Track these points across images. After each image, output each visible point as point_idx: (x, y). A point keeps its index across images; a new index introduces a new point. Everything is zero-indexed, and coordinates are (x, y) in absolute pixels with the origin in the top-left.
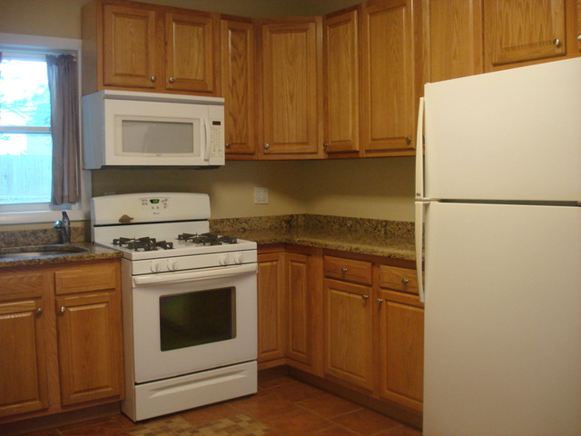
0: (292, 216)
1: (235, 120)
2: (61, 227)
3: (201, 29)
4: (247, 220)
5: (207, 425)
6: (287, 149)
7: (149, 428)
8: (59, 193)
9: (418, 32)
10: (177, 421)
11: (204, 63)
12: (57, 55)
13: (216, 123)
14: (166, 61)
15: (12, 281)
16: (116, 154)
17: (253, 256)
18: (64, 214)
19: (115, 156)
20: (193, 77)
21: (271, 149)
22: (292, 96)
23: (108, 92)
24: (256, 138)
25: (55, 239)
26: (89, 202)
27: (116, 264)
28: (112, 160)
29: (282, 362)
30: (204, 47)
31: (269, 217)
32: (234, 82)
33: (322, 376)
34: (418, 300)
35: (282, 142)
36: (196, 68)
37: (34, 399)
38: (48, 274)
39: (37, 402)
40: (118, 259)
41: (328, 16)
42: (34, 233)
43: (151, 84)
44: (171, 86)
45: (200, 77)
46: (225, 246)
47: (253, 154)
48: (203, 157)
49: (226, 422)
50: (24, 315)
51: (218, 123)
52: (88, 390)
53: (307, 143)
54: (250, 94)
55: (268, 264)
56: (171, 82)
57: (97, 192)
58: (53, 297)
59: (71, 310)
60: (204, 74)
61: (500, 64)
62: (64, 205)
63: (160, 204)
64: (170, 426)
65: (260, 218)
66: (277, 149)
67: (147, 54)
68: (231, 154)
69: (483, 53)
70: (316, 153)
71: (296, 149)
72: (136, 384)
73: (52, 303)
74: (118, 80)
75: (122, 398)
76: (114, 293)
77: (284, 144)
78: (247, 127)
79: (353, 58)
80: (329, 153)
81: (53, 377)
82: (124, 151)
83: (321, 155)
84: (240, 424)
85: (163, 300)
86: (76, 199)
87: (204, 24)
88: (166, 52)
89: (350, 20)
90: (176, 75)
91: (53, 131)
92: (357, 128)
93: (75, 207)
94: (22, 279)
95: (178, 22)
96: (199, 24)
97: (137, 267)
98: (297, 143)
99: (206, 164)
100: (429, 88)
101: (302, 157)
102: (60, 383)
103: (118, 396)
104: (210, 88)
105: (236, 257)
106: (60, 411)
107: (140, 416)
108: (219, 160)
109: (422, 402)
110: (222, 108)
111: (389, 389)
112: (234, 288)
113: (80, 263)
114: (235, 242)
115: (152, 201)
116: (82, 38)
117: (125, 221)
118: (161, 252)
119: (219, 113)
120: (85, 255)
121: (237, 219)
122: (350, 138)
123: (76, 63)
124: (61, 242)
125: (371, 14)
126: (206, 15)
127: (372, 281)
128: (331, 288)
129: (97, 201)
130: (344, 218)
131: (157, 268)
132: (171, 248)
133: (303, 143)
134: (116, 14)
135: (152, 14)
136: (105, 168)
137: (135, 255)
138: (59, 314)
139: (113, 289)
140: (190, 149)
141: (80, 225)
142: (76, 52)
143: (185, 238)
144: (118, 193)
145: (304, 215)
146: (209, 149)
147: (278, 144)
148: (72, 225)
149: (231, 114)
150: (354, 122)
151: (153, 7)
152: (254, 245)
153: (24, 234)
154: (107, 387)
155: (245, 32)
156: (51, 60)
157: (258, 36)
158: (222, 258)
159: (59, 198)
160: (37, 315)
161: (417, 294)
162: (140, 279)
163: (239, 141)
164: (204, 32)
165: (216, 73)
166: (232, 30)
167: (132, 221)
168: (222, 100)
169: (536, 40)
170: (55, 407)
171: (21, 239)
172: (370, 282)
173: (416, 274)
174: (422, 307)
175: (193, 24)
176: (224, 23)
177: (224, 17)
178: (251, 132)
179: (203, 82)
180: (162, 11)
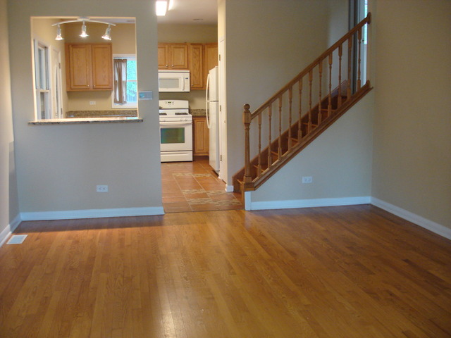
14: (171, 60)
20: (181, 64)
30: (184, 54)
32: (195, 65)
36: (182, 61)
43: (166, 67)
44: (173, 67)
48: (182, 89)
51: (187, 78)
60: (185, 63)
63: (171, 103)
68: (192, 87)
87: (184, 47)
88: (171, 57)
90: (175, 64)
96: (182, 48)
99: (183, 91)
104: (186, 68)
105: (185, 119)
108: (188, 90)
110: (189, 73)
112: (184, 127)
115: (169, 102)
119: (188, 75)
126: (185, 44)
135: (167, 46)
140: (177, 86)
143: (176, 114)
151: (167, 44)
155: (199, 48)
157: (203, 50)
163: (197, 84)
164: (184, 50)
165: (188, 62)
166: (195, 48)
167: (162, 108)
168: (189, 71)
176: (192, 46)
177: (192, 44)
179: (184, 65)
180: (170, 44)
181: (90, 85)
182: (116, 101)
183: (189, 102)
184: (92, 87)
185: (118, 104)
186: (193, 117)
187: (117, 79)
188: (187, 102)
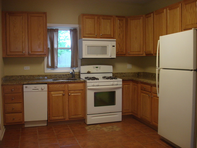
0: (139, 72)
1: (120, 45)
2: (72, 73)
3: (110, 20)
4: (125, 73)
5: (105, 127)
6: (135, 53)
7: (90, 126)
8: (73, 65)
9: (166, 20)
10: (98, 126)
11: (111, 30)
12: (72, 29)
13: (113, 46)
14: (100, 30)
15: (58, 86)
16: (86, 55)
17: (121, 83)
18: (73, 70)
19: (85, 55)
20: (107, 34)
21: (130, 53)
22: (136, 38)
23: (83, 39)
24: (126, 50)
25: (71, 77)
26: (80, 67)
27: (84, 83)
28: (84, 56)
29: (131, 114)
30: (111, 25)
31: (132, 73)
32: (119, 34)
33: (140, 118)
34: (157, 96)
35: (133, 51)
36: (108, 31)
37: (62, 116)
38: (66, 85)
39: (62, 117)
40: (84, 82)
41: (146, 15)
42: (66, 75)
43: (96, 36)
44: (101, 36)
45: (109, 33)
46: (114, 80)
47: (125, 54)
48: (109, 55)
49: (110, 127)
50: (60, 95)
51: (114, 46)
52: (76, 115)
53: (140, 52)
54: (124, 38)
55: (127, 86)
56: (101, 35)
57: (82, 65)
58: (67, 91)
59: (72, 94)
60: (111, 33)
61: (185, 30)
62: (74, 68)
63: (98, 68)
64: (95, 126)
65: (129, 73)
66: (132, 53)
67: (95, 28)
68: (118, 54)
69: (181, 26)
70: (143, 54)
71: (137, 53)
72: (88, 115)
73: (67, 93)
74: (87, 35)
75: (84, 118)
76: (83, 91)
77: (134, 52)
78: (123, 47)
79: (152, 27)
80: (146, 54)
81: (67, 111)
82: (88, 54)
83: (144, 55)
84: (114, 128)
85: (95, 93)
86: (77, 66)
87: (111, 19)
88: (100, 27)
89: (151, 16)
90: (103, 33)
91: (71, 48)
92: (152, 47)
93: (77, 68)
94: (60, 86)
95: (103, 19)
96: (109, 19)
97: (88, 84)
98: (137, 51)
99: (110, 57)
100: (161, 37)
101: (139, 55)
102: (69, 112)
103: (83, 118)
104: (112, 37)
105: (116, 83)
106: (68, 120)
107: (88, 123)
108: (114, 56)
109: (158, 124)
110: (115, 42)
111: (154, 122)
112: (115, 91)
113: (74, 83)
114: (117, 79)
115: (96, 67)
116: (79, 24)
117: (89, 73)
118: (95, 81)
119: (114, 43)
120: (76, 81)
121: (122, 73)
122: (151, 50)
123: (77, 31)
124: (72, 77)
125: (156, 15)
126: (111, 16)
127: (151, 91)
128: (142, 93)
129: (81, 67)
130: (153, 73)
131: (93, 84)
132: (98, 80)
133: (139, 52)
134: (86, 18)
135: (96, 17)
136: (83, 58)
137: (88, 81)
138: (69, 95)
139: (83, 90)
140: (105, 53)
141: (78, 73)
142: (77, 28)
143: (104, 77)
144: (88, 65)
145: (143, 72)
146: (111, 53)
147: (132, 52)
148: (75, 73)
149: (118, 44)
150: (152, 45)
151: (96, 15)
152: (121, 80)
153: (63, 75)
154: (80, 115)
155: (123, 20)
156: (71, 30)
157: (127, 22)
158: (112, 83)
159: (72, 66)
160: (63, 95)
161: (157, 94)
162: (89, 87)
163: (121, 51)
164: (111, 21)
165: (114, 32)
166: (119, 20)
167: (91, 73)
168: (115, 40)
169: (193, 23)
170: (67, 119)
171: (63, 76)
172: (150, 91)
173: (156, 88)
174: (158, 97)
175: (108, 19)
176: (117, 18)
177: (117, 16)
178: (124, 49)
179: (110, 35)
180: (99, 16)
181: (26, 51)
182: (48, 67)
183: (113, 67)
184: (27, 53)
185: (50, 69)
186: (123, 81)
187: (49, 46)
188: (111, 67)
